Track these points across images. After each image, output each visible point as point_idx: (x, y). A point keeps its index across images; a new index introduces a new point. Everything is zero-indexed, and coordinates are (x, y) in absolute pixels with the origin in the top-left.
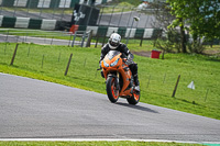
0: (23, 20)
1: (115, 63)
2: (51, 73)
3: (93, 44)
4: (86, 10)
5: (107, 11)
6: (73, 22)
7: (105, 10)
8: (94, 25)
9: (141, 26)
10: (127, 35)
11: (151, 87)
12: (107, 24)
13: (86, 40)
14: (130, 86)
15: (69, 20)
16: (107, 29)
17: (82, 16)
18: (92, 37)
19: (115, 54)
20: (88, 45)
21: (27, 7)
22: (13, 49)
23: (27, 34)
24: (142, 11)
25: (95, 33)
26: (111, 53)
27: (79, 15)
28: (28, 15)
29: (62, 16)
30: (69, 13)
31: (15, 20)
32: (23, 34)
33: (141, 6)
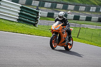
0: (83, 17)
1: (57, 29)
2: (96, 42)
19: (59, 24)
21: (85, 11)
22: (79, 30)
23: (85, 24)
31: (79, 17)
32: (83, 24)
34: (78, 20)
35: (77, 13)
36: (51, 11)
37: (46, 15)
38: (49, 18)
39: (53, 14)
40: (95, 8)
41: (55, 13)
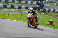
0: (24, 7)
3: (42, 13)
4: (40, 5)
5: (46, 5)
6: (37, 8)
7: (45, 5)
8: (42, 8)
9: (55, 9)
10: (51, 11)
11: (57, 25)
12: (46, 8)
13: (40, 12)
14: (35, 23)
15: (36, 7)
16: (46, 10)
17: (39, 6)
18: (42, 12)
20: (41, 14)
21: (25, 4)
23: (25, 11)
24: (55, 5)
25: (42, 10)
26: (30, 13)
27: (38, 6)
28: (25, 6)
29: (34, 6)
30: (36, 5)
31: (21, 7)
32: (24, 11)
33: (55, 4)
34: (21, 9)
35: (20, 5)
36: (5, 4)
37: (2, 6)
38: (4, 8)
39: (6, 5)
40: (31, 2)
41: (8, 5)
